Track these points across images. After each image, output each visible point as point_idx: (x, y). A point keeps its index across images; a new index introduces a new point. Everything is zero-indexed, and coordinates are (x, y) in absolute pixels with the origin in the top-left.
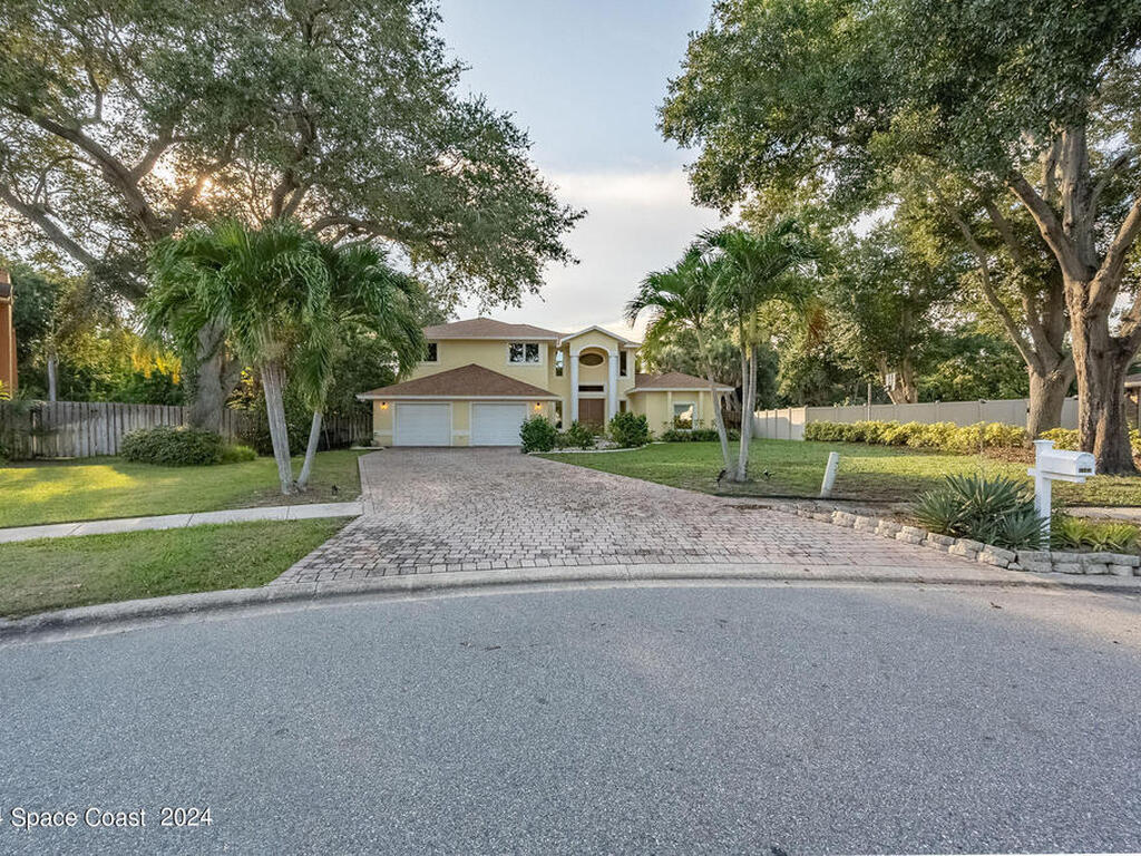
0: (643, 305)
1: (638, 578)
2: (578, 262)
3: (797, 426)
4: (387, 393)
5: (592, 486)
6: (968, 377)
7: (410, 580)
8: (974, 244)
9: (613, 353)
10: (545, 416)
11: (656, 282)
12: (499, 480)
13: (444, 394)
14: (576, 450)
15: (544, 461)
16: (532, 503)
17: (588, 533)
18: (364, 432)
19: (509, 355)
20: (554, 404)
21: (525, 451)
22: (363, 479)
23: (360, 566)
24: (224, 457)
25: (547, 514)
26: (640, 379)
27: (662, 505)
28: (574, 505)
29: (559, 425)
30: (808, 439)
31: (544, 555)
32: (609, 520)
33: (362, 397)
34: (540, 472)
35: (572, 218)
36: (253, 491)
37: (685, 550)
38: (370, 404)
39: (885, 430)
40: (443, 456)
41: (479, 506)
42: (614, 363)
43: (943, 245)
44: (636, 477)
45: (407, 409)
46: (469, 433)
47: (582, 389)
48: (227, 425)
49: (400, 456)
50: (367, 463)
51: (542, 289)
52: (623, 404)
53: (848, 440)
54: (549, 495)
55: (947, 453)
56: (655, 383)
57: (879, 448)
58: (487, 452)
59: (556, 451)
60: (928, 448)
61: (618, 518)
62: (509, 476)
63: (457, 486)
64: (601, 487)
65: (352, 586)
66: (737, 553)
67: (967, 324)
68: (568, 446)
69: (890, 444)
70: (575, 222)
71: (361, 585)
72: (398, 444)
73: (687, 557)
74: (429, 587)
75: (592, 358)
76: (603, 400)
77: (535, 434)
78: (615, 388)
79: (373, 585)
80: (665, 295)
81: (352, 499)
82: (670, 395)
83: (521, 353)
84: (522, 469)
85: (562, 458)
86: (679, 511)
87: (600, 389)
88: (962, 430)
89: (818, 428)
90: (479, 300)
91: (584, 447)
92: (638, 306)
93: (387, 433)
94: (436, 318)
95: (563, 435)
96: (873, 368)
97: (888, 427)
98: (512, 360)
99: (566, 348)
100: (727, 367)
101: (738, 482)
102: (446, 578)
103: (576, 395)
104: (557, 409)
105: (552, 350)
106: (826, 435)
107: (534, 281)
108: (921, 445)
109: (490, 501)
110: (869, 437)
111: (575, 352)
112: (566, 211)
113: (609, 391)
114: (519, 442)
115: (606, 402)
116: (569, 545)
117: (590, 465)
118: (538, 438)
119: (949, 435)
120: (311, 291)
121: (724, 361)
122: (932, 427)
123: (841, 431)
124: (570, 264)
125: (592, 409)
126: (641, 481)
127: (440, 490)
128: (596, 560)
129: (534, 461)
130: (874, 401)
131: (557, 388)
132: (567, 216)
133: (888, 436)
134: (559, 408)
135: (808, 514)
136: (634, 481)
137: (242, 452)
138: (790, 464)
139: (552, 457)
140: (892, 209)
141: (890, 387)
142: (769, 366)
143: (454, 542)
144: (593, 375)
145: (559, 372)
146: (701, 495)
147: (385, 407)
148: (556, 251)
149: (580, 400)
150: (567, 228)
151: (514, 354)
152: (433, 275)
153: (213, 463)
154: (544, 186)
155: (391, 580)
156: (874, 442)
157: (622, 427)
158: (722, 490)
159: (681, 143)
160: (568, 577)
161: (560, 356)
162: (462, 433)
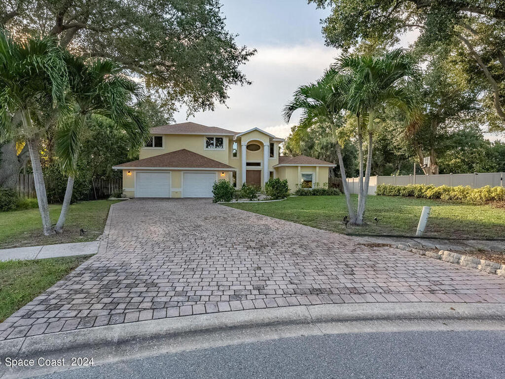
0: (296, 108)
1: (319, 320)
2: (250, 83)
3: (372, 187)
4: (131, 166)
5: (262, 227)
6: (458, 160)
7: (117, 332)
8: (491, 78)
9: (266, 143)
10: (227, 180)
11: (305, 91)
12: (200, 222)
13: (166, 166)
14: (246, 201)
15: (228, 208)
16: (223, 242)
17: (269, 271)
18: (117, 189)
19: (205, 145)
20: (231, 173)
21: (215, 201)
22: (108, 222)
23: (74, 313)
24: (18, 206)
25: (234, 252)
26: (281, 160)
27: (315, 244)
28: (253, 244)
29: (235, 185)
30: (378, 194)
31: (237, 296)
32: (281, 258)
33: (115, 168)
34: (226, 216)
35: (247, 55)
36: (23, 232)
37: (348, 288)
38: (121, 171)
39: (427, 190)
40: (164, 204)
41: (185, 246)
42: (267, 150)
43: (472, 79)
44: (288, 220)
45: (142, 175)
46: (181, 190)
47: (248, 164)
48: (26, 184)
49: (138, 204)
50: (115, 209)
51: (227, 100)
52: (271, 173)
53: (403, 195)
54: (235, 235)
55: (468, 204)
56: (291, 162)
57: (424, 201)
58: (191, 202)
59: (234, 201)
60: (454, 201)
61: (287, 256)
62: (206, 219)
63: (171, 228)
64: (268, 228)
65: (59, 341)
66: (389, 292)
67: (459, 131)
68: (241, 198)
69: (430, 198)
70: (248, 57)
71: (68, 340)
72: (138, 196)
73: (352, 295)
74: (134, 338)
75: (254, 147)
76: (260, 171)
77: (222, 191)
78: (267, 164)
79: (80, 339)
80: (311, 101)
81: (94, 238)
82: (299, 168)
83: (213, 144)
84: (215, 214)
85: (239, 206)
86: (329, 250)
87: (258, 164)
88: (476, 190)
89: (385, 188)
90: (187, 108)
91: (251, 199)
92: (292, 108)
93: (132, 189)
94: (163, 122)
95: (238, 191)
96: (413, 154)
97: (429, 188)
98: (207, 147)
99: (239, 141)
100: (328, 153)
101: (358, 225)
102: (151, 326)
103: (245, 168)
104: (233, 176)
105: (231, 142)
106: (390, 192)
107: (223, 96)
108: (451, 199)
109: (193, 241)
110: (416, 194)
111: (245, 142)
112: (243, 50)
113: (263, 166)
114: (212, 195)
115: (262, 172)
116: (255, 283)
117: (256, 211)
118: (223, 193)
119: (468, 193)
120: (54, 84)
121: (327, 150)
122: (456, 188)
123: (399, 190)
124: (245, 84)
125: (254, 176)
126: (292, 223)
127: (158, 231)
128: (280, 301)
129: (221, 208)
130: (417, 173)
131: (234, 163)
132: (244, 53)
133: (429, 193)
134: (235, 176)
135: (421, 252)
136: (288, 223)
137: (31, 202)
138: (380, 211)
139: (232, 205)
140: (426, 63)
141: (426, 165)
142: (351, 153)
143: (163, 283)
144: (254, 157)
145: (235, 155)
146: (337, 234)
147: (130, 174)
148: (237, 76)
149: (247, 171)
150: (243, 61)
151: (208, 144)
152: (159, 95)
153: (9, 209)
154: (228, 37)
155: (99, 332)
156: (419, 197)
157: (273, 187)
158: (350, 231)
159: (319, 5)
160: (260, 322)
161: (235, 146)
162: (177, 190)
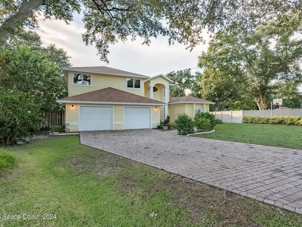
9: (167, 86)
38: (64, 105)
42: (167, 91)
46: (123, 122)
56: (187, 100)
78: (167, 101)
93: (75, 123)
111: (152, 85)
147: (74, 108)
162: (118, 123)
